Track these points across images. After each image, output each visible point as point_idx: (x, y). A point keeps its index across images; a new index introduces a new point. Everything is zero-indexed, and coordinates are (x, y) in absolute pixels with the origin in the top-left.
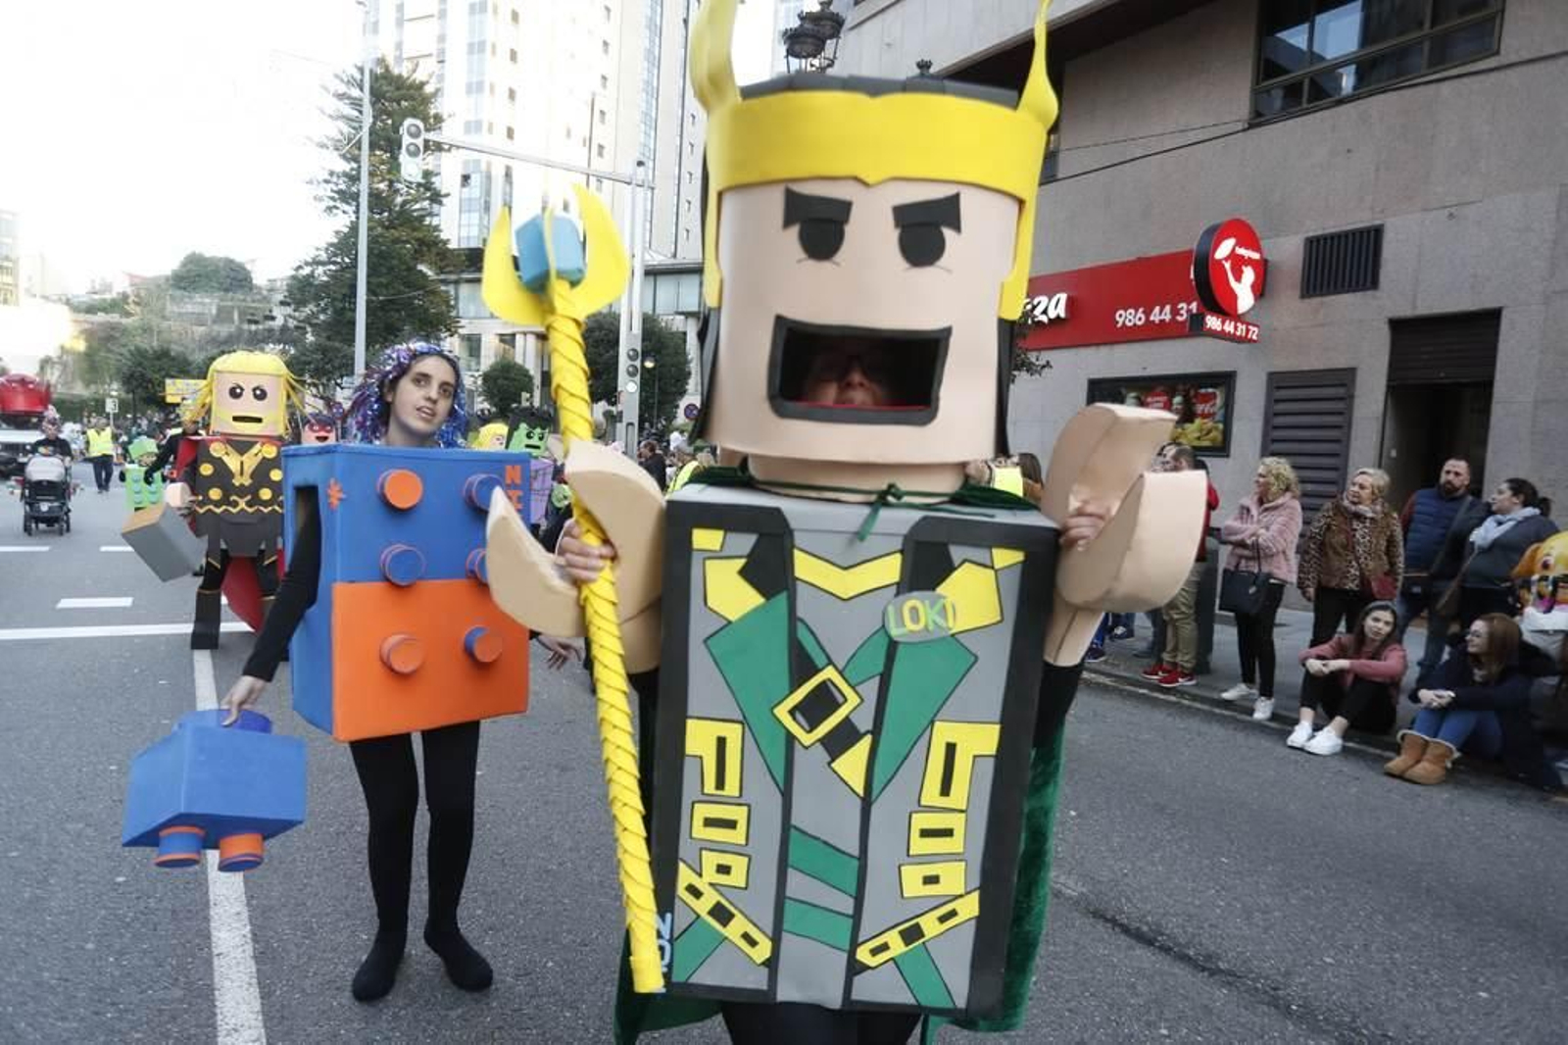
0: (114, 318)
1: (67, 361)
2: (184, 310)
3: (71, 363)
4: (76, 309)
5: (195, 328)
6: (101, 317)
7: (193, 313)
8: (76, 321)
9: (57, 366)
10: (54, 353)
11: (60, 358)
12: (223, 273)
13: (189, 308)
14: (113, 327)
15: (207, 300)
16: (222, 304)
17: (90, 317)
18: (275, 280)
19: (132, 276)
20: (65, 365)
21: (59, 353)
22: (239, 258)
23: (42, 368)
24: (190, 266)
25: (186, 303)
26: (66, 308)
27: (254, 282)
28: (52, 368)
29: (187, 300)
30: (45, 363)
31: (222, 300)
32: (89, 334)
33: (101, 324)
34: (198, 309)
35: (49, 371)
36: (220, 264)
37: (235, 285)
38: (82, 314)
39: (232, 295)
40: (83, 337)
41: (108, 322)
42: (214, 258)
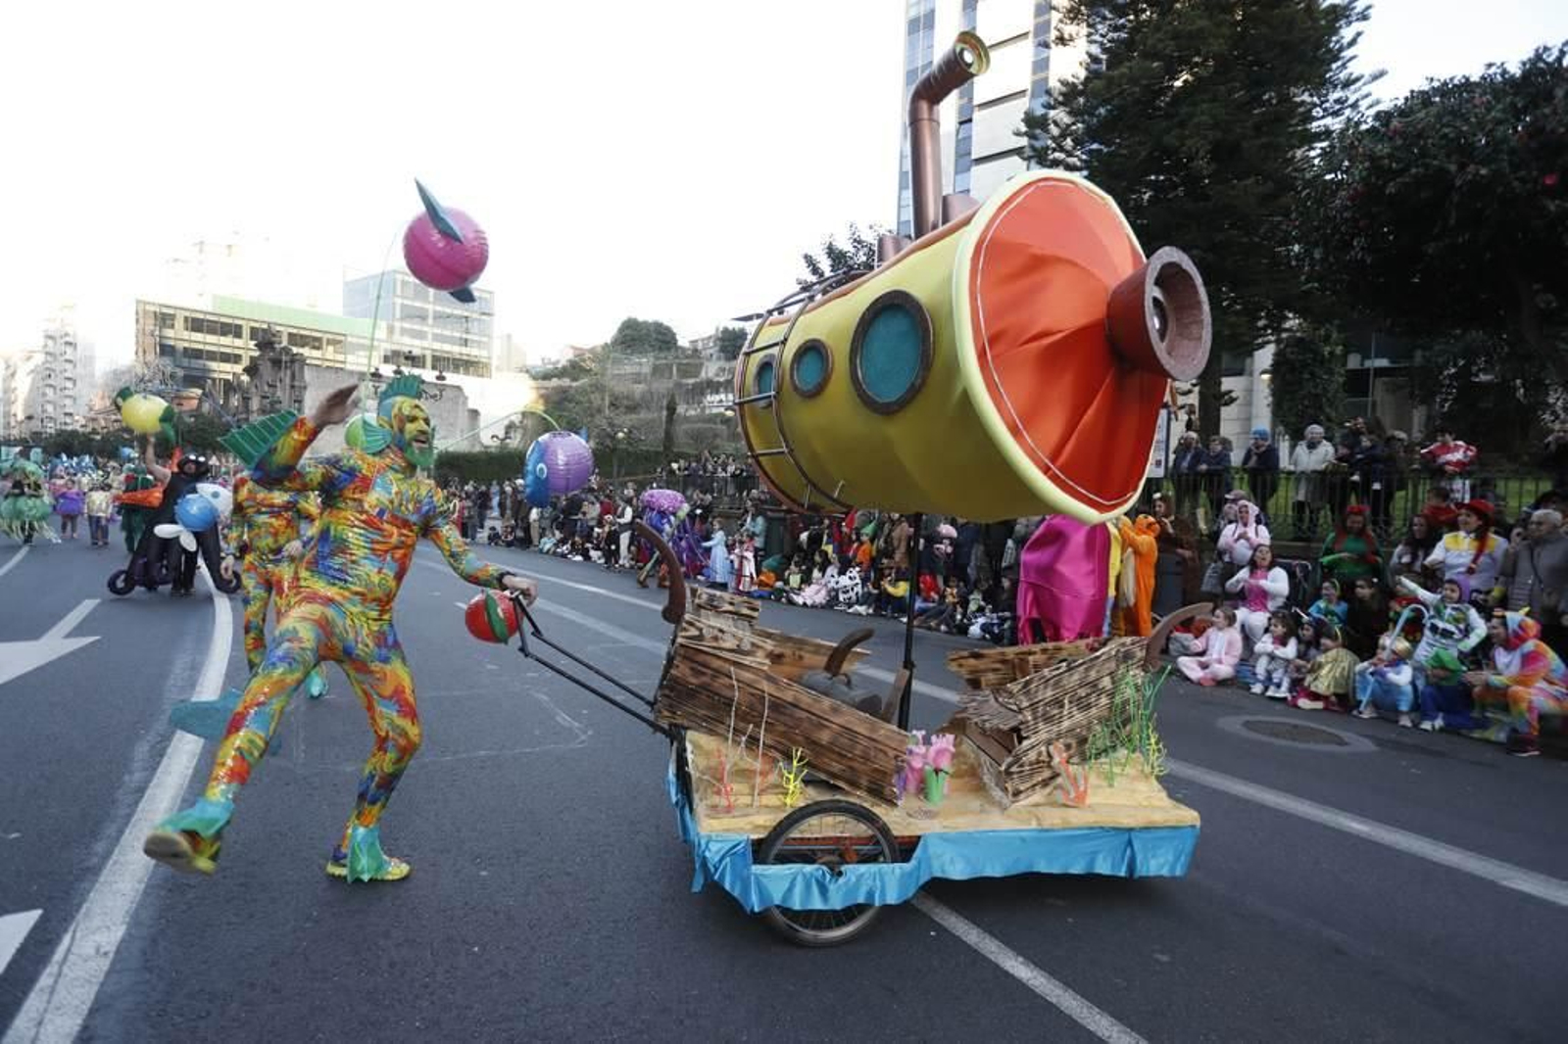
0: (566, 382)
1: (525, 426)
2: (623, 372)
3: (529, 427)
4: (535, 378)
5: (636, 386)
6: (555, 382)
7: (632, 373)
8: (538, 388)
9: (518, 430)
10: (517, 419)
11: (521, 422)
12: (654, 336)
13: (629, 369)
14: (564, 391)
15: (645, 360)
16: (658, 362)
17: (546, 383)
18: (696, 341)
19: (575, 348)
20: (525, 428)
21: (521, 416)
22: (666, 323)
23: (507, 434)
24: (628, 332)
25: (626, 365)
26: (527, 376)
27: (679, 343)
28: (515, 432)
29: (626, 362)
30: (510, 428)
31: (657, 358)
32: (544, 398)
33: (553, 388)
34: (636, 369)
35: (512, 435)
36: (652, 329)
37: (664, 346)
38: (540, 381)
39: (662, 355)
40: (541, 401)
41: (561, 387)
42: (645, 323)
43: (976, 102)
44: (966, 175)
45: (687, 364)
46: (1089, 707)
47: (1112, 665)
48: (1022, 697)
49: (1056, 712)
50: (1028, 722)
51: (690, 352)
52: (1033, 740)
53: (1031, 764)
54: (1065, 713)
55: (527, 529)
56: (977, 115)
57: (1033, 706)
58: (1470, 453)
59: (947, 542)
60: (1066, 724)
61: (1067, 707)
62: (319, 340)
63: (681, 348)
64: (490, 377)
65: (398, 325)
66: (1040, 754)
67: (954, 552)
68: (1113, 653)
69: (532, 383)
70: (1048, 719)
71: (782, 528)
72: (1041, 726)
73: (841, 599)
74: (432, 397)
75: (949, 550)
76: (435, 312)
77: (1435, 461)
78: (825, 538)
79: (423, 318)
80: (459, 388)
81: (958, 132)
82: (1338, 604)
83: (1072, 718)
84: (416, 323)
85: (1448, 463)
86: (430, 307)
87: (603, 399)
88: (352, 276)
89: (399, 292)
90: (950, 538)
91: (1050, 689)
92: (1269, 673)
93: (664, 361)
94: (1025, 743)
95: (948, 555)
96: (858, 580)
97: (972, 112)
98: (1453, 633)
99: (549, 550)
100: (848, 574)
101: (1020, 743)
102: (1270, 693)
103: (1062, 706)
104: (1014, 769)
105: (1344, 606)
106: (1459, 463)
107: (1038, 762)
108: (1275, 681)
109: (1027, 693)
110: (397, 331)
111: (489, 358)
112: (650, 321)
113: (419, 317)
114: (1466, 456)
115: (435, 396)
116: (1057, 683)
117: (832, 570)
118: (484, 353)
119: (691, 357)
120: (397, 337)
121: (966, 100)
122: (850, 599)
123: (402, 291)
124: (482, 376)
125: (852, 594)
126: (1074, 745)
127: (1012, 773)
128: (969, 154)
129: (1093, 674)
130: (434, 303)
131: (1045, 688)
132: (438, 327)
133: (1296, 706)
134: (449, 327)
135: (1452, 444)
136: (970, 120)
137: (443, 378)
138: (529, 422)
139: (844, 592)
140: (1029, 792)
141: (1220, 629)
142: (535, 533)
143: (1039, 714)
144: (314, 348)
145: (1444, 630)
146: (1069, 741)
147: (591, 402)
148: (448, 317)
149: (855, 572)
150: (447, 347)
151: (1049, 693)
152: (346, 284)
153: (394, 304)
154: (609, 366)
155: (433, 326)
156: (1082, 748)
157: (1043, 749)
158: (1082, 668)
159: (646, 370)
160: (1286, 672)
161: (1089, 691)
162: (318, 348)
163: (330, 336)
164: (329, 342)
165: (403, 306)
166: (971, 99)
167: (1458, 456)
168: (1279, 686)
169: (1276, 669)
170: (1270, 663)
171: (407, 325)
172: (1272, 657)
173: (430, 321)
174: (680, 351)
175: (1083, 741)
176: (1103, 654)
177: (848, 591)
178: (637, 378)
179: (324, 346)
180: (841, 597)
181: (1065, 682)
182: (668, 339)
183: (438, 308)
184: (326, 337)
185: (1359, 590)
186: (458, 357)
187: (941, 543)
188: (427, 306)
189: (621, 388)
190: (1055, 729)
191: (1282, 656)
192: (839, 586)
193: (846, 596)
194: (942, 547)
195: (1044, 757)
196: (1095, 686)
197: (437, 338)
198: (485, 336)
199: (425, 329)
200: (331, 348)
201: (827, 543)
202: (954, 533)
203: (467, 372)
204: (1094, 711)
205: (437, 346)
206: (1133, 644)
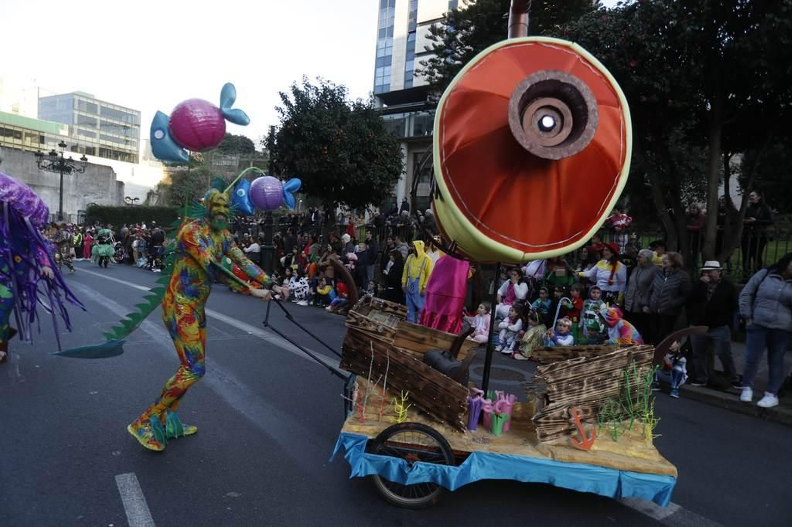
0: (186, 169)
1: (160, 193)
2: (221, 164)
3: (163, 194)
4: (167, 165)
5: (228, 173)
6: (179, 169)
7: (226, 166)
8: (168, 171)
9: (155, 196)
10: (154, 189)
11: (157, 191)
12: (241, 144)
13: (224, 163)
14: (184, 173)
15: (234, 158)
16: (242, 160)
17: (174, 169)
20: (159, 195)
21: (157, 188)
23: (148, 198)
25: (222, 160)
27: (256, 149)
28: (153, 197)
29: (223, 158)
30: (150, 194)
31: (242, 157)
32: (173, 177)
33: (179, 172)
34: (229, 163)
35: (151, 198)
36: (239, 139)
37: (247, 150)
38: (169, 167)
39: (245, 156)
40: (171, 179)
41: (183, 171)
42: (236, 136)
43: (418, 22)
44: (411, 62)
45: (259, 162)
46: (604, 387)
47: (625, 362)
48: (548, 376)
49: (577, 387)
50: (553, 391)
51: (262, 155)
52: (556, 403)
53: (555, 418)
54: (584, 389)
55: (131, 252)
56: (418, 29)
57: (558, 383)
58: (628, 221)
59: (352, 262)
60: (584, 396)
61: (586, 385)
62: (20, 133)
63: (257, 152)
64: (138, 163)
65: (76, 127)
66: (562, 413)
67: (356, 268)
68: (626, 354)
69: (165, 168)
70: (570, 392)
71: (271, 254)
72: (564, 395)
73: (296, 296)
74: (78, 170)
75: (353, 267)
76: (101, 121)
77: (612, 224)
78: (293, 260)
79: (93, 124)
80: (110, 168)
81: (408, 37)
82: (547, 301)
83: (589, 393)
84: (89, 128)
85: (618, 226)
86: (98, 118)
87: (207, 179)
88: (44, 94)
89: (76, 106)
90: (354, 260)
91: (571, 372)
92: (505, 339)
93: (245, 159)
94: (551, 405)
95: (352, 270)
96: (307, 284)
97: (416, 27)
98: (594, 316)
99: (143, 266)
100: (300, 281)
101: (548, 404)
102: (504, 351)
103: (582, 384)
104: (542, 420)
105: (550, 301)
106: (623, 226)
107: (561, 418)
108: (508, 344)
109: (552, 374)
110: (75, 131)
111: (138, 151)
112: (239, 135)
113: (90, 124)
114: (627, 223)
115: (80, 170)
116: (576, 370)
117: (292, 279)
118: (134, 148)
119: (262, 157)
120: (75, 134)
121: (412, 20)
122: (301, 296)
123: (79, 107)
124: (133, 162)
125: (303, 293)
126: (591, 411)
127: (540, 423)
128: (414, 50)
129: (607, 366)
130: (101, 116)
131: (567, 371)
132: (104, 130)
133: (513, 358)
134: (111, 131)
135: (621, 215)
136: (415, 32)
137: (86, 159)
138: (162, 191)
139: (298, 292)
140: (554, 437)
141: (481, 315)
142: (135, 255)
143: (563, 388)
144: (17, 138)
145: (590, 315)
146: (586, 407)
147: (199, 181)
148: (112, 125)
149: (304, 280)
150: (109, 143)
151: (570, 375)
152: (40, 99)
153: (73, 114)
154: (213, 160)
155: (100, 130)
156: (596, 411)
157: (565, 410)
158: (598, 362)
159: (235, 164)
160: (514, 338)
161: (604, 377)
162: (19, 138)
163: (29, 132)
164: (27, 135)
165: (80, 117)
166: (415, 20)
167: (623, 222)
168: (509, 346)
169: (509, 337)
170: (506, 333)
171: (83, 128)
172: (507, 330)
173: (98, 127)
174: (256, 154)
175: (596, 409)
176: (617, 354)
177: (300, 291)
178: (230, 168)
179: (24, 137)
180: (296, 295)
181: (584, 370)
182: (249, 146)
183: (105, 119)
184: (25, 131)
185: (555, 293)
186: (116, 149)
187: (348, 263)
188: (96, 117)
189: (218, 174)
190: (575, 398)
191: (512, 329)
192: (294, 287)
193: (298, 294)
194: (349, 265)
195: (565, 416)
196: (610, 374)
197: (102, 137)
198: (134, 138)
199: (95, 131)
200: (28, 139)
201: (294, 264)
202: (355, 257)
203: (123, 160)
204: (608, 390)
205: (103, 142)
206: (642, 350)
